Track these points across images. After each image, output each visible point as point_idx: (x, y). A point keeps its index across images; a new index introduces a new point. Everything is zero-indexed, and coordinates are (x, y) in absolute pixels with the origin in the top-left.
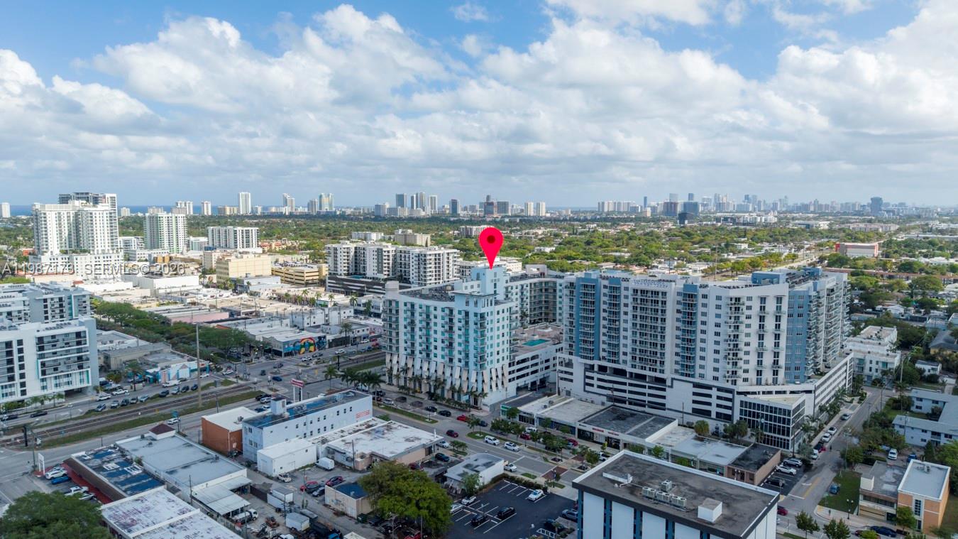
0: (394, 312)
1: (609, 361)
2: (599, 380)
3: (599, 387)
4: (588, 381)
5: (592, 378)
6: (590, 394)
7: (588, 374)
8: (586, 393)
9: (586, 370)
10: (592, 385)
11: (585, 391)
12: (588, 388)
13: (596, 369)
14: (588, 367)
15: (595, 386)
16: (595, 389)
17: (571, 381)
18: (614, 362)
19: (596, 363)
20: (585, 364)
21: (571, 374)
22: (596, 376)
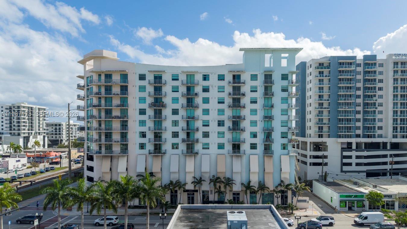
0: (116, 90)
1: (364, 136)
2: (358, 157)
3: (357, 164)
4: (345, 161)
5: (350, 157)
6: (348, 174)
7: (345, 154)
8: (343, 174)
9: (343, 150)
10: (350, 164)
11: (342, 171)
12: (345, 168)
13: (354, 147)
14: (345, 146)
15: (354, 164)
16: (354, 168)
17: (326, 164)
18: (369, 136)
19: (354, 141)
20: (342, 143)
21: (326, 157)
22: (354, 154)
